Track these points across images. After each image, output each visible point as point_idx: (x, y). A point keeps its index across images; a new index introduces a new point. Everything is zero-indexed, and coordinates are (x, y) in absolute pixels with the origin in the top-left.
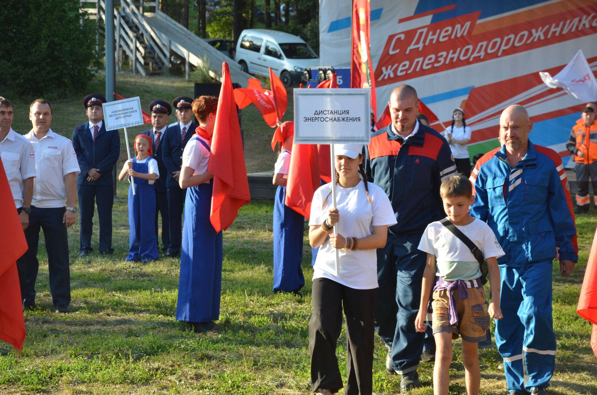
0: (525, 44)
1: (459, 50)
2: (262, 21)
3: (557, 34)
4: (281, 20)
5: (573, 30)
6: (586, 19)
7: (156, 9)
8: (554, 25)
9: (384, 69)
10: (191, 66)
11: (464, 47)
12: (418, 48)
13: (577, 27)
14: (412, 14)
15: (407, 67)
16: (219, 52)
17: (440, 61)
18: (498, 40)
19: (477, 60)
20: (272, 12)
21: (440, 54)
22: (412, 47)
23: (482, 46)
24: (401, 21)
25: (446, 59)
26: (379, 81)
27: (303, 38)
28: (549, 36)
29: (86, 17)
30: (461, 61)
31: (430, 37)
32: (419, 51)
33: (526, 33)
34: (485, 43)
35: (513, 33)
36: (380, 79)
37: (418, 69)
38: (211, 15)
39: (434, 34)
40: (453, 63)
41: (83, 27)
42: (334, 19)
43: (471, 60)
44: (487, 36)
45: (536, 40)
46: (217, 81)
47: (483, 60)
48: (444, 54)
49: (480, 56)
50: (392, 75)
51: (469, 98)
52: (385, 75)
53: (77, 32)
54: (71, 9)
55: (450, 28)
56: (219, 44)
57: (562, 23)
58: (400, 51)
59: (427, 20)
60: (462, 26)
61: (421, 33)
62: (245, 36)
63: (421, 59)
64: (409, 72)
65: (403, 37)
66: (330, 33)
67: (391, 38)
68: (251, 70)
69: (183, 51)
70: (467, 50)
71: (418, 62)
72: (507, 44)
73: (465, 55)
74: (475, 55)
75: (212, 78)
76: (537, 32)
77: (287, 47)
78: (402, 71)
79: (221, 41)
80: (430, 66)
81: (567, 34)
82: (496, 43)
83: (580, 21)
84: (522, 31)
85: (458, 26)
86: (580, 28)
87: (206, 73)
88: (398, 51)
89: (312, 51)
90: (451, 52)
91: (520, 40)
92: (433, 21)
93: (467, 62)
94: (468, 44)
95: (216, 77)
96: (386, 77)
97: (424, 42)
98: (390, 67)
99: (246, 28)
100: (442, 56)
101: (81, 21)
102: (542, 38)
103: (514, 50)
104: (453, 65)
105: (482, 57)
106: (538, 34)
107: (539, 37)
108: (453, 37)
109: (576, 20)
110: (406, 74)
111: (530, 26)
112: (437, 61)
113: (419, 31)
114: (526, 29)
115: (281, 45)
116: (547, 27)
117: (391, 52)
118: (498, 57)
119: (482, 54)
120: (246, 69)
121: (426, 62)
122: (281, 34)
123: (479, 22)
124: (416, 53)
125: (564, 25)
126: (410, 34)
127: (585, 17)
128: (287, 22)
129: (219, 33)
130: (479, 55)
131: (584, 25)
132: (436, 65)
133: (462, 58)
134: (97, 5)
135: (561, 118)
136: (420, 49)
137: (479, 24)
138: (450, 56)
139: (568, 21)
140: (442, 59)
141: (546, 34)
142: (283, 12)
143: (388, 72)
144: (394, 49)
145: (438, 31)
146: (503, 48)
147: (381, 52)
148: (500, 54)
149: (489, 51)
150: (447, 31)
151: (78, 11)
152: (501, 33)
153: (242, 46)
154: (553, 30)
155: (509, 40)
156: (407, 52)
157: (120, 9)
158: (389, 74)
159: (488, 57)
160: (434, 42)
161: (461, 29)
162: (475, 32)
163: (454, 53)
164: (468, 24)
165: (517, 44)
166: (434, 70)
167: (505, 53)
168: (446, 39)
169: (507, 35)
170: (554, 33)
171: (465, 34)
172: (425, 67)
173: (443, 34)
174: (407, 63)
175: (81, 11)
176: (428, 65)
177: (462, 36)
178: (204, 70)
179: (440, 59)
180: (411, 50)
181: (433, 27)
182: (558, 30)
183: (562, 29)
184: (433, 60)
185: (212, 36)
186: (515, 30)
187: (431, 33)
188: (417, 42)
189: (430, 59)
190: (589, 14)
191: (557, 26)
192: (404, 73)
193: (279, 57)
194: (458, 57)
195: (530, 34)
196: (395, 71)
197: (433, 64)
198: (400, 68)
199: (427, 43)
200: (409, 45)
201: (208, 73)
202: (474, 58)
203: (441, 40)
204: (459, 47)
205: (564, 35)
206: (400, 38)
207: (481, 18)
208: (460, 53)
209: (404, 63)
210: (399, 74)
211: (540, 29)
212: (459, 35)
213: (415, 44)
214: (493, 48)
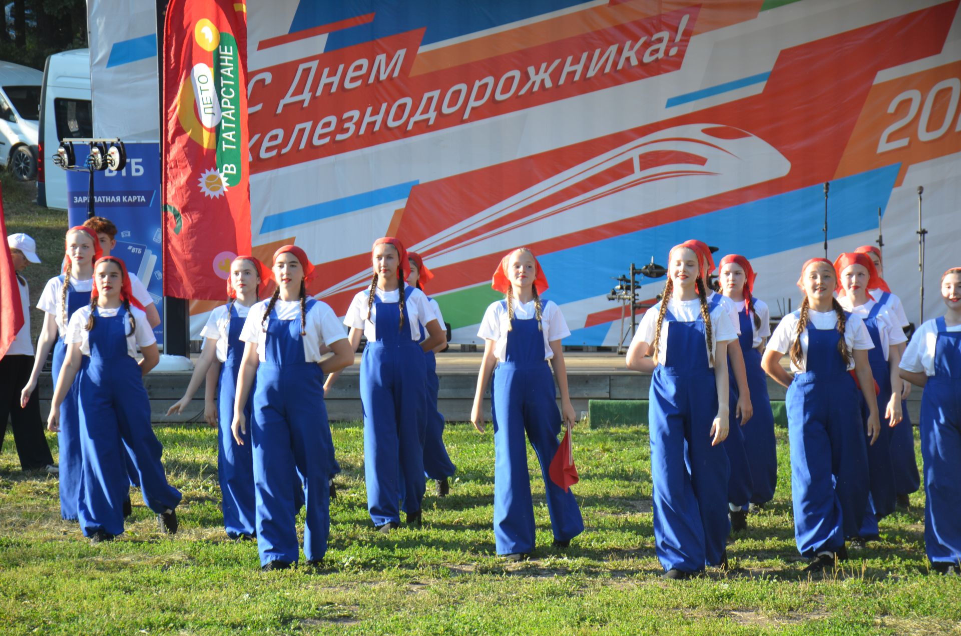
0: (516, 95)
1: (384, 106)
3: (577, 77)
4: (6, 36)
5: (607, 70)
6: (631, 48)
8: (569, 59)
11: (395, 101)
12: (303, 101)
13: (615, 64)
14: (285, 30)
15: (279, 140)
17: (347, 130)
18: (463, 87)
19: (423, 127)
21: (346, 116)
22: (288, 99)
23: (430, 99)
24: (264, 45)
25: (358, 125)
28: (562, 81)
30: (390, 130)
31: (324, 80)
32: (302, 108)
33: (517, 74)
34: (436, 94)
35: (491, 73)
37: (302, 146)
39: (332, 73)
40: (373, 133)
42: (121, 38)
43: (410, 127)
44: (440, 79)
45: (536, 89)
47: (436, 127)
48: (356, 114)
49: (428, 120)
51: (409, 205)
55: (365, 62)
57: (585, 56)
58: (263, 107)
59: (318, 44)
60: (389, 58)
61: (307, 71)
63: (308, 125)
64: (284, 151)
65: (268, 77)
66: (113, 68)
70: (402, 107)
71: (302, 131)
72: (479, 97)
73: (397, 117)
74: (418, 117)
76: (537, 73)
77: (23, 96)
78: (269, 149)
80: (327, 140)
81: (595, 76)
82: (458, 93)
83: (620, 51)
84: (508, 69)
85: (381, 58)
86: (620, 67)
88: (259, 107)
90: (369, 110)
91: (505, 90)
92: (329, 45)
93: (403, 132)
94: (404, 95)
97: (314, 89)
100: (351, 119)
102: (548, 84)
103: (494, 108)
104: (372, 137)
105: (431, 122)
106: (540, 77)
108: (371, 80)
109: (613, 49)
110: (279, 154)
111: (525, 59)
113: (302, 67)
114: (516, 67)
115: (7, 89)
116: (557, 62)
118: (463, 122)
119: (432, 115)
121: (319, 131)
123: (422, 49)
124: (296, 112)
125: (590, 58)
126: (284, 73)
127: (628, 44)
128: (20, 40)
130: (425, 117)
131: (628, 59)
132: (339, 137)
133: (391, 124)
136: (306, 104)
137: (425, 55)
138: (367, 119)
139: (598, 52)
140: (351, 126)
141: (555, 76)
142: (10, 20)
145: (341, 67)
146: (472, 104)
148: (466, 116)
149: (446, 110)
150: (359, 68)
152: (467, 74)
154: (567, 68)
155: (484, 88)
156: (279, 111)
159: (444, 121)
160: (334, 89)
161: (387, 65)
162: (414, 72)
163: (375, 112)
164: (402, 53)
165: (499, 97)
166: (335, 148)
167: (478, 114)
168: (358, 83)
169: (480, 79)
170: (572, 74)
171: (396, 74)
172: (316, 142)
173: (351, 74)
174: (280, 132)
176: (322, 136)
177: (390, 78)
179: (346, 125)
180: (285, 106)
181: (331, 59)
182: (579, 68)
183: (586, 68)
184: (332, 127)
186: (495, 67)
187: (326, 71)
188: (299, 90)
189: (328, 125)
190: (636, 39)
191: (576, 61)
192: (274, 153)
193: (6, 116)
194: (384, 122)
195: (525, 77)
196: (255, 150)
197: (332, 134)
198: (266, 144)
199: (319, 93)
200: (283, 98)
202: (417, 124)
203: (348, 85)
204: (386, 101)
205: (589, 78)
206: (263, 80)
207: (425, 42)
208: (387, 113)
209: (274, 132)
210: (263, 155)
211: (544, 65)
212: (383, 77)
213: (294, 94)
214: (452, 103)
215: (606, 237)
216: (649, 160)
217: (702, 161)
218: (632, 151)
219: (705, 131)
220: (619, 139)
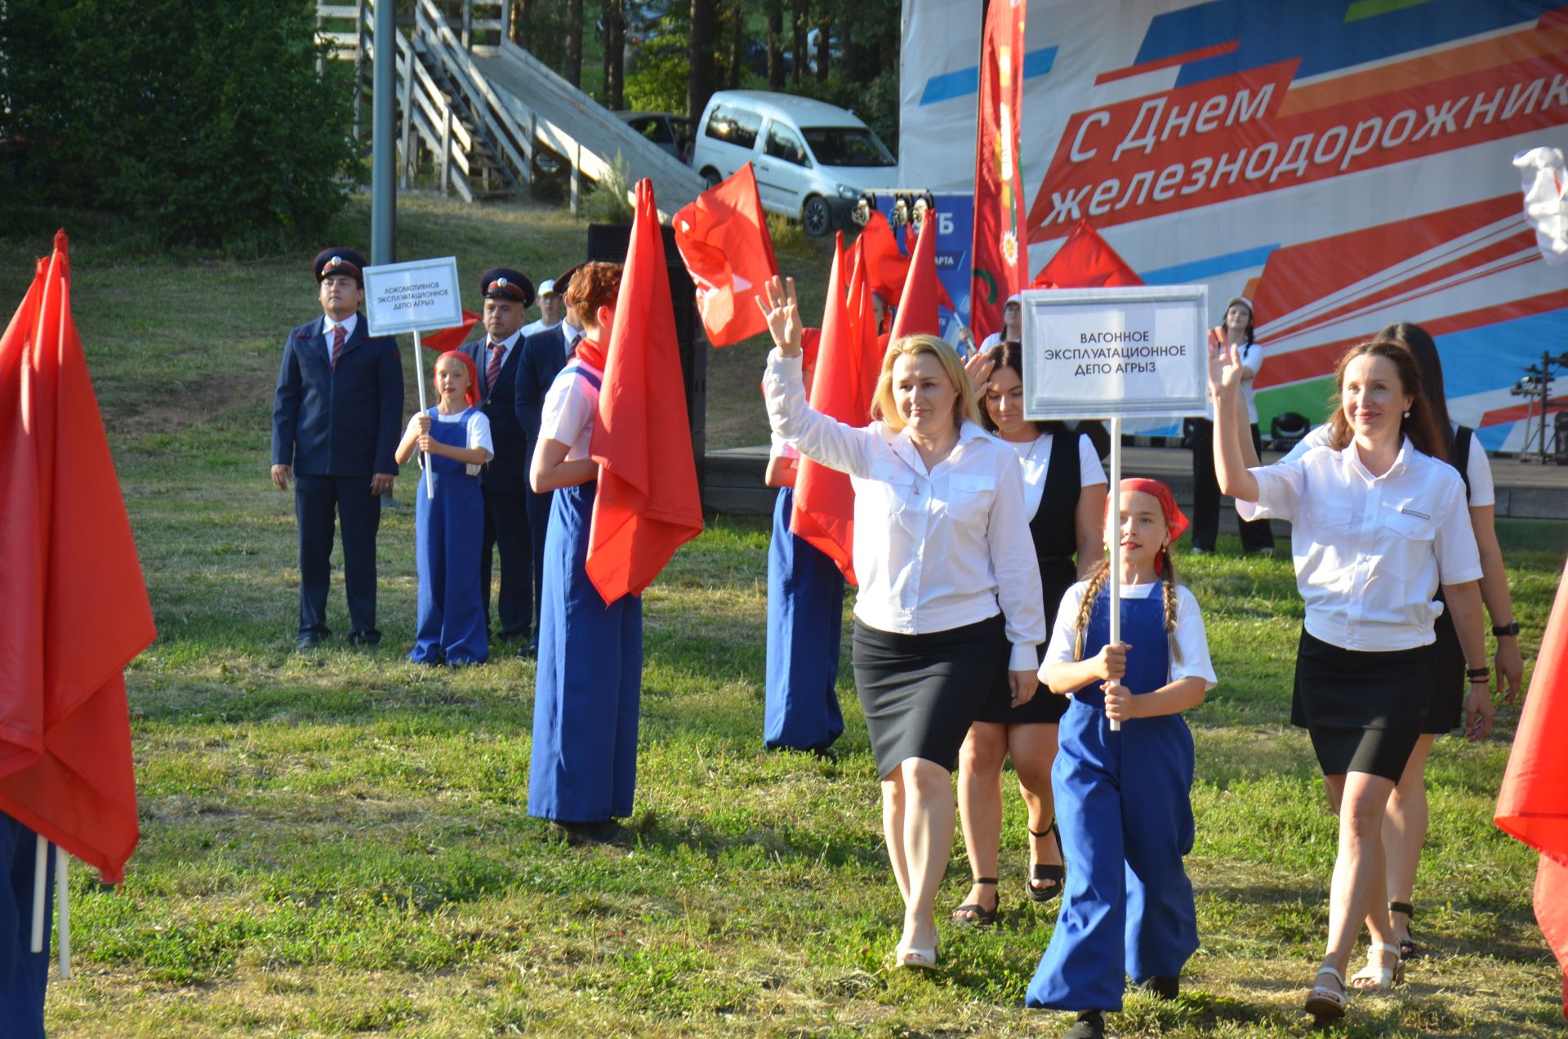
0: (1408, 141)
1: (1243, 154)
2: (761, 70)
3: (1488, 120)
4: (807, 69)
5: (1528, 110)
6: (1562, 83)
7: (503, 38)
8: (1480, 97)
9: (1056, 197)
10: (585, 180)
11: (1256, 147)
12: (1144, 147)
13: (1539, 103)
14: (1129, 61)
15: (1114, 194)
16: (653, 147)
18: (1343, 131)
19: (1288, 179)
20: (787, 49)
21: (1195, 164)
22: (1128, 144)
23: (1300, 146)
24: (1102, 79)
25: (1210, 176)
26: (1043, 228)
27: (859, 114)
28: (1468, 124)
29: (331, 55)
30: (1248, 182)
31: (1172, 121)
32: (1144, 156)
33: (1411, 115)
34: (1308, 139)
35: (1379, 114)
36: (1045, 223)
37: (1141, 200)
38: (637, 55)
39: (1183, 113)
40: (1227, 186)
41: (324, 79)
42: (937, 71)
43: (1273, 179)
44: (1314, 121)
45: (1435, 133)
47: (1303, 180)
48: (1207, 162)
49: (1295, 171)
50: (1076, 214)
51: (1266, 272)
52: (1059, 213)
53: (309, 92)
54: (294, 34)
55: (1222, 100)
56: (653, 127)
57: (1500, 93)
58: (1096, 154)
59: (1167, 78)
60: (1253, 95)
61: (1152, 111)
62: (719, 107)
63: (1149, 176)
64: (1119, 206)
65: (1105, 118)
66: (927, 107)
67: (1076, 121)
69: (568, 145)
70: (1265, 155)
71: (1141, 183)
72: (1363, 141)
73: (1259, 166)
74: (1284, 167)
76: (1437, 114)
77: (821, 138)
78: (1100, 204)
79: (659, 120)
80: (1170, 194)
81: (1513, 119)
82: (1336, 138)
83: (1546, 88)
84: (1403, 109)
85: (1243, 95)
86: (1545, 107)
87: (618, 196)
88: (1092, 154)
89: (883, 148)
90: (1225, 158)
91: (1396, 134)
92: (1181, 80)
93: (1264, 185)
94: (1267, 140)
96: (1062, 219)
97: (1159, 131)
98: (1071, 193)
99: (723, 88)
100: (1201, 168)
101: (319, 64)
102: (1451, 127)
103: (1379, 157)
104: (1227, 191)
105: (1300, 173)
106: (1441, 118)
107: (1444, 125)
108: (1229, 121)
109: (1538, 84)
110: (1112, 210)
111: (1423, 97)
112: (1188, 180)
113: (1146, 105)
114: (1411, 106)
115: (806, 131)
116: (1464, 101)
117: (1076, 157)
118: (1339, 173)
119: (1301, 165)
121: (1162, 182)
122: (808, 103)
123: (1295, 85)
124: (1136, 160)
125: (1506, 96)
126: (1123, 113)
127: (1558, 78)
128: (822, 74)
129: (656, 100)
130: (1292, 166)
131: (1556, 98)
132: (1186, 190)
133: (1250, 174)
134: (358, 25)
135: (1490, 327)
136: (1148, 150)
137: (1297, 91)
138: (1222, 168)
139: (1517, 88)
140: (1201, 177)
141: (1460, 118)
142: (812, 50)
143: (1066, 205)
144: (1082, 150)
145: (1194, 106)
146: (1353, 151)
147: (1050, 157)
148: (1344, 166)
149: (1319, 158)
150: (1215, 107)
151: (312, 38)
152: (1349, 114)
153: (711, 132)
154: (1477, 108)
155: (1368, 131)
156: (1116, 157)
157: (415, 37)
158: (1070, 210)
159: (1317, 172)
160: (1183, 132)
161: (1251, 103)
162: (1284, 111)
163: (1232, 160)
164: (1268, 90)
165: (1387, 143)
166: (1181, 203)
167: (1359, 164)
168: (1213, 125)
169: (1365, 120)
170: (1482, 115)
171: (1260, 114)
172: (1158, 196)
173: (1205, 114)
174: (1115, 184)
175: (317, 41)
176: (1164, 189)
177: (1252, 119)
178: (616, 190)
179: (1195, 176)
180: (1124, 152)
181: (1180, 97)
182: (1492, 108)
183: (1501, 108)
184: (1178, 179)
185: (637, 107)
186: (1385, 106)
187: (1175, 110)
188: (1142, 133)
189: (1172, 175)
191: (1488, 100)
192: (1106, 208)
193: (802, 162)
194: (1242, 172)
195: (1422, 119)
197: (1178, 187)
198: (1098, 197)
199: (1165, 137)
200: (1121, 140)
201: (624, 196)
202: (1281, 175)
203: (1201, 128)
204: (1245, 147)
205: (1505, 122)
206: (1099, 121)
207: (1300, 75)
208: (1246, 161)
209: (1108, 184)
210: (1094, 210)
211: (1447, 105)
212: (1244, 118)
213: (1135, 138)
214: (1328, 150)
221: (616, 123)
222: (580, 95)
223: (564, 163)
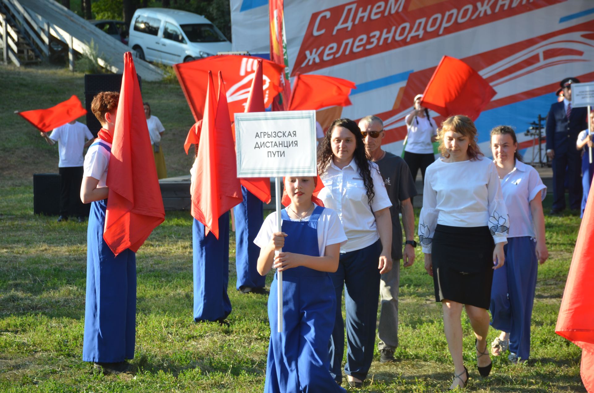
0: (470, 19)
1: (394, 28)
3: (506, 8)
9: (308, 53)
10: (76, 54)
11: (399, 25)
12: (347, 28)
15: (334, 50)
16: (109, 37)
17: (372, 43)
18: (439, 16)
19: (415, 39)
21: (372, 34)
22: (339, 26)
23: (420, 23)
25: (379, 39)
26: (303, 67)
27: (208, 17)
28: (497, 10)
30: (397, 42)
31: (360, 15)
32: (348, 32)
33: (470, 7)
34: (423, 20)
35: (455, 7)
36: (303, 65)
37: (347, 52)
39: (364, 11)
40: (387, 44)
43: (408, 40)
44: (426, 12)
45: (482, 15)
46: (107, 70)
47: (423, 39)
48: (377, 33)
49: (418, 36)
50: (317, 60)
51: (408, 84)
52: (309, 60)
55: (382, 4)
56: (108, 26)
58: (326, 31)
60: (397, 1)
61: (350, 10)
62: (139, 16)
63: (350, 41)
64: (337, 56)
65: (328, 14)
66: (244, 12)
67: (314, 16)
68: (148, 57)
69: (66, 36)
70: (404, 29)
71: (347, 44)
72: (449, 21)
73: (401, 34)
74: (413, 34)
75: (102, 68)
76: (482, 5)
77: (190, 29)
78: (329, 55)
79: (111, 24)
80: (361, 49)
81: (517, 7)
82: (436, 19)
84: (465, 5)
85: (392, 1)
87: (94, 61)
88: (323, 31)
89: (220, 33)
90: (385, 31)
91: (464, 16)
93: (404, 43)
94: (404, 21)
95: (106, 66)
96: (311, 63)
97: (354, 20)
98: (314, 50)
99: (140, 7)
100: (374, 36)
102: (489, 12)
103: (457, 27)
104: (387, 46)
105: (421, 37)
106: (484, 8)
107: (485, 11)
108: (386, 14)
110: (334, 57)
112: (369, 42)
113: (347, 8)
114: (470, 3)
115: (182, 26)
117: (316, 33)
118: (439, 35)
119: (421, 33)
120: (142, 56)
121: (357, 43)
122: (182, 13)
124: (344, 34)
126: (336, 12)
129: (108, 14)
130: (417, 33)
132: (368, 47)
133: (398, 38)
135: (513, 105)
136: (349, 29)
138: (384, 36)
140: (375, 40)
141: (493, 7)
143: (312, 57)
144: (318, 30)
145: (369, 7)
146: (445, 25)
147: (303, 33)
148: (441, 32)
149: (429, 29)
150: (379, 7)
152: (442, 8)
153: (136, 29)
154: (500, 3)
155: (451, 15)
156: (334, 33)
158: (314, 59)
159: (428, 36)
160: (365, 20)
161: (395, 4)
162: (411, 8)
163: (388, 32)
165: (460, 21)
166: (366, 53)
167: (448, 31)
168: (379, 16)
169: (449, 10)
170: (503, 6)
171: (400, 10)
172: (355, 50)
173: (375, 10)
174: (335, 45)
176: (358, 47)
177: (397, 12)
178: (92, 58)
179: (372, 40)
180: (338, 30)
181: (363, 3)
182: (507, 2)
183: (511, 2)
184: (364, 42)
185: (99, 18)
186: (458, 3)
187: (361, 9)
188: (346, 21)
189: (361, 40)
192: (331, 57)
193: (181, 41)
194: (394, 37)
195: (475, 9)
196: (321, 55)
197: (364, 45)
198: (327, 52)
199: (357, 22)
200: (336, 24)
201: (96, 61)
202: (412, 38)
203: (373, 17)
204: (394, 25)
205: (514, 8)
206: (325, 17)
208: (395, 32)
209: (331, 45)
210: (325, 58)
212: (393, 12)
213: (343, 23)
214: (433, 25)
215: (522, 99)
216: (549, 54)
217: (580, 53)
218: (539, 49)
219: (583, 36)
220: (531, 42)
221: (89, 25)
222: (71, 12)
223: (64, 46)
